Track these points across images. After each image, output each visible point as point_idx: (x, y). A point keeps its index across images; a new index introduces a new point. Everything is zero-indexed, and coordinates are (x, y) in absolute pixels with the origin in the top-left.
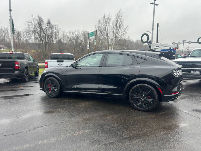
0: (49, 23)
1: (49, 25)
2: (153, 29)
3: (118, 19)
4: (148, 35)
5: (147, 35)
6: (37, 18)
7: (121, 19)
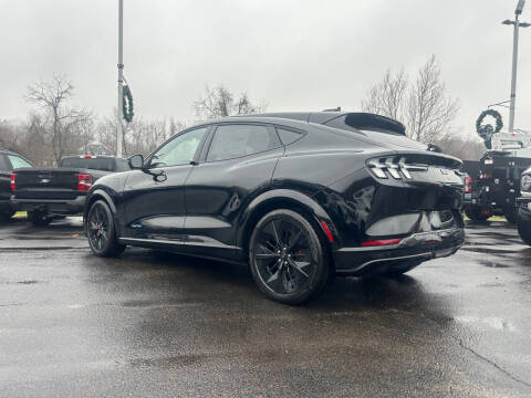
0: (244, 102)
1: (244, 107)
2: (513, 96)
3: (428, 82)
4: (499, 115)
5: (495, 114)
6: (217, 93)
7: (435, 83)
